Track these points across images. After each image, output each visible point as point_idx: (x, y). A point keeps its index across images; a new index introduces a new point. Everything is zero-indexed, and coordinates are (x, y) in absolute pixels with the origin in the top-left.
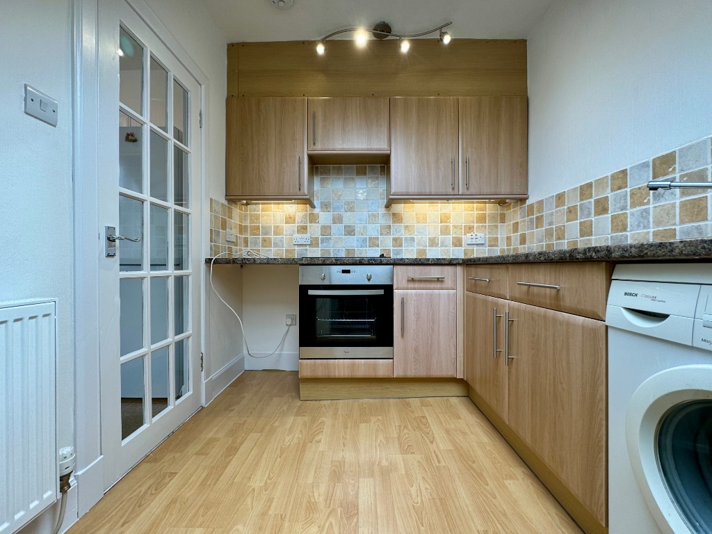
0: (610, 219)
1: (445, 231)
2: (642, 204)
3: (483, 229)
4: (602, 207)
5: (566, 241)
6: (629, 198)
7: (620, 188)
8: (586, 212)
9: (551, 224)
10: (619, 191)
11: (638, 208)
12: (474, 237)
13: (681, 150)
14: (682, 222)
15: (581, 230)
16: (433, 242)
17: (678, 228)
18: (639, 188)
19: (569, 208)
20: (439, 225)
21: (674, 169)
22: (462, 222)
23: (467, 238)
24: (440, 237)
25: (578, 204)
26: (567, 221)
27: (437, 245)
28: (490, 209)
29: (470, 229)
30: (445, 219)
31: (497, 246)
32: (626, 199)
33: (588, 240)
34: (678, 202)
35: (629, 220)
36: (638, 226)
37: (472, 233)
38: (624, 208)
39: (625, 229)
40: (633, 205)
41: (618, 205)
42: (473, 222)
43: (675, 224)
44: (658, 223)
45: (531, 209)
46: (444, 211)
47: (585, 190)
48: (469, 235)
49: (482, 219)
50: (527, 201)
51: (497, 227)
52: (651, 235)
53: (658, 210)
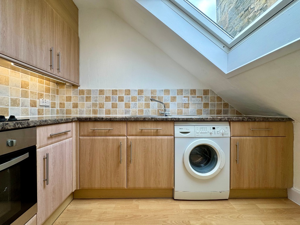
0: (124, 104)
1: (25, 94)
2: (135, 101)
3: (48, 97)
4: (121, 99)
5: (105, 109)
6: (131, 98)
7: (128, 95)
8: (114, 100)
9: (96, 101)
10: (128, 96)
11: (133, 102)
12: (44, 101)
13: (145, 90)
14: (145, 108)
15: (112, 106)
16: (15, 103)
17: (144, 109)
18: (134, 97)
19: (106, 97)
20: (21, 89)
21: (143, 94)
22: (37, 90)
23: (40, 102)
24: (21, 99)
25: (111, 96)
26: (105, 101)
27: (18, 105)
28: (52, 85)
29: (41, 96)
30: (24, 85)
31: (55, 108)
32: (130, 99)
33: (116, 110)
34: (144, 103)
35: (131, 105)
36: (134, 107)
37: (42, 99)
38: (129, 101)
39: (129, 108)
40: (132, 101)
41: (127, 100)
42: (43, 92)
43: (143, 108)
44: (139, 107)
45: (82, 92)
46: (24, 79)
47: (114, 92)
48: (41, 100)
49: (48, 90)
50: (79, 88)
51: (55, 96)
52: (137, 110)
53: (139, 104)
